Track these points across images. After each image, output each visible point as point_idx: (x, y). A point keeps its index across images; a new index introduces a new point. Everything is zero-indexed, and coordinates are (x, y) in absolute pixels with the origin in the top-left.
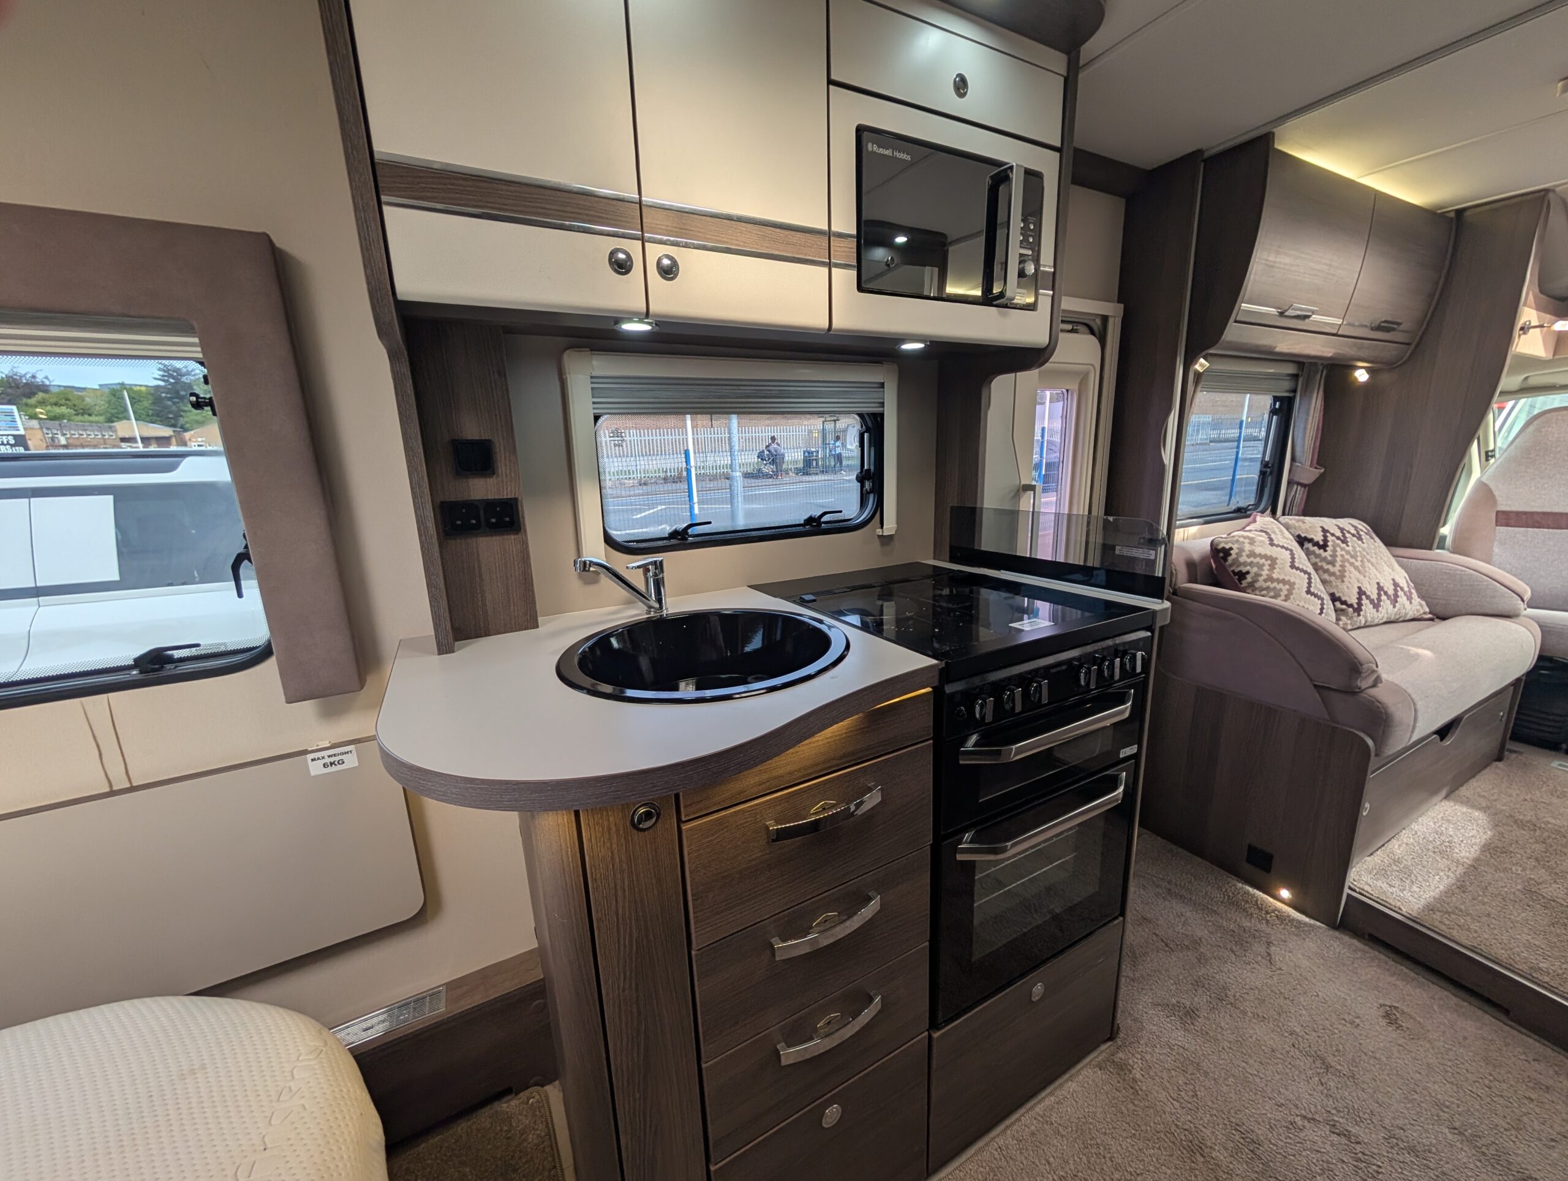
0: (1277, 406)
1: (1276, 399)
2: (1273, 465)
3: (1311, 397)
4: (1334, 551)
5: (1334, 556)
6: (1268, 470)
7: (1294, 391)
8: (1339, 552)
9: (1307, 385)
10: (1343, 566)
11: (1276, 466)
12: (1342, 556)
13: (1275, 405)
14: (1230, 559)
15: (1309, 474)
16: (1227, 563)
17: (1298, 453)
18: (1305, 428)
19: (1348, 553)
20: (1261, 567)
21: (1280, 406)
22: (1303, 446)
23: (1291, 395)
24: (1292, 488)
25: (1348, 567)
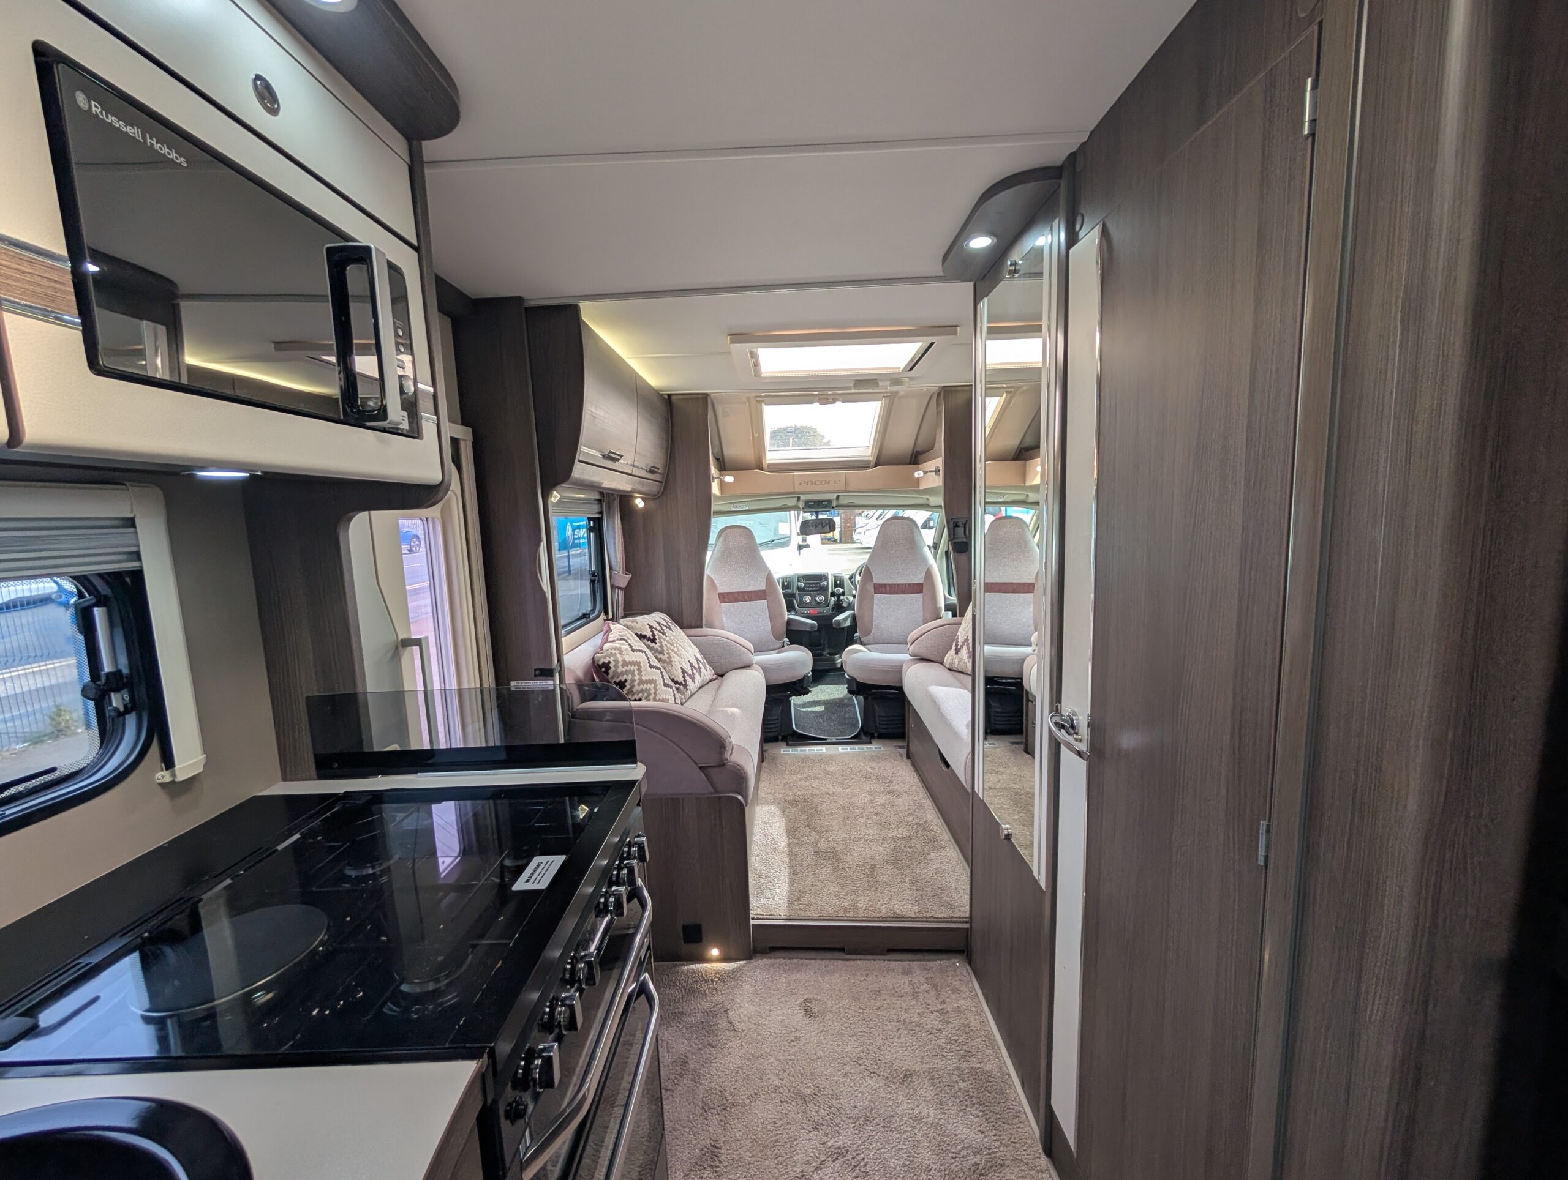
0: (592, 525)
1: (590, 519)
2: (598, 574)
3: (614, 518)
4: (661, 642)
5: (661, 646)
6: (596, 578)
7: (601, 513)
8: (664, 643)
9: (609, 507)
10: (668, 653)
11: (600, 575)
12: (666, 645)
13: (590, 524)
14: (611, 671)
15: (623, 580)
16: (610, 676)
17: (613, 563)
18: (615, 544)
19: (668, 642)
20: (632, 673)
21: (594, 524)
22: (616, 557)
23: (600, 516)
24: (615, 593)
25: (673, 654)
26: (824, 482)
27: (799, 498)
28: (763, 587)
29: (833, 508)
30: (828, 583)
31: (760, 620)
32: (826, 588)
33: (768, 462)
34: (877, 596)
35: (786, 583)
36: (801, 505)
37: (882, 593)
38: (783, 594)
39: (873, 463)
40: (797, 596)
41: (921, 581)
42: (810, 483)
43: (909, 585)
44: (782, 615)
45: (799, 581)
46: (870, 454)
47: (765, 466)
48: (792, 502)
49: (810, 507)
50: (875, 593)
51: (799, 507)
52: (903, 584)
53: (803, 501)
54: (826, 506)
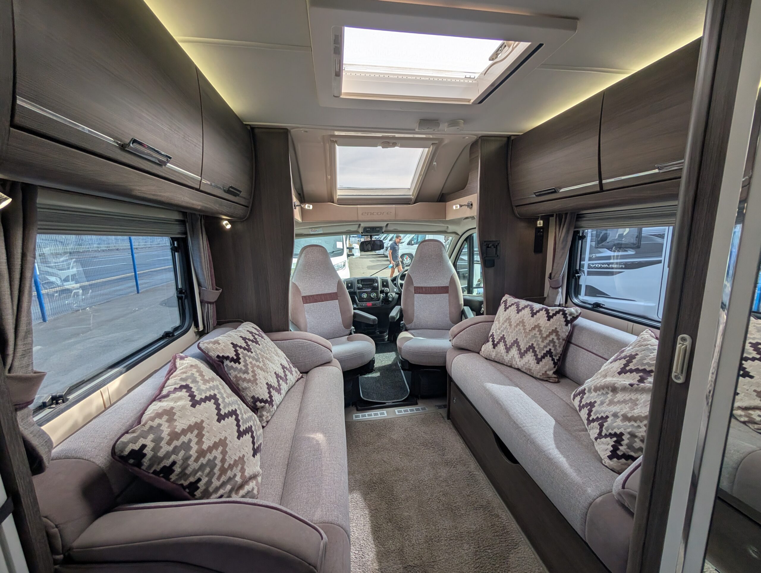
0: (176, 245)
1: (173, 239)
2: (186, 291)
3: (198, 238)
6: (183, 295)
7: (185, 233)
9: (193, 231)
11: (188, 292)
13: (174, 244)
14: (146, 461)
15: (213, 295)
16: (144, 468)
17: (202, 281)
18: (201, 262)
20: (187, 446)
21: (178, 244)
22: (203, 275)
23: (184, 236)
24: (205, 307)
26: (379, 213)
27: (360, 225)
28: (335, 290)
29: (383, 232)
30: (378, 285)
31: (334, 314)
32: (377, 288)
33: (338, 197)
34: (416, 295)
35: (350, 285)
36: (361, 230)
37: (420, 293)
38: (349, 293)
39: (413, 201)
40: (358, 294)
41: (447, 285)
42: (369, 214)
43: (439, 287)
44: (350, 311)
45: (358, 283)
46: (411, 194)
47: (335, 200)
48: (354, 228)
49: (367, 232)
50: (415, 293)
51: (359, 232)
52: (434, 287)
53: (362, 227)
54: (378, 232)
